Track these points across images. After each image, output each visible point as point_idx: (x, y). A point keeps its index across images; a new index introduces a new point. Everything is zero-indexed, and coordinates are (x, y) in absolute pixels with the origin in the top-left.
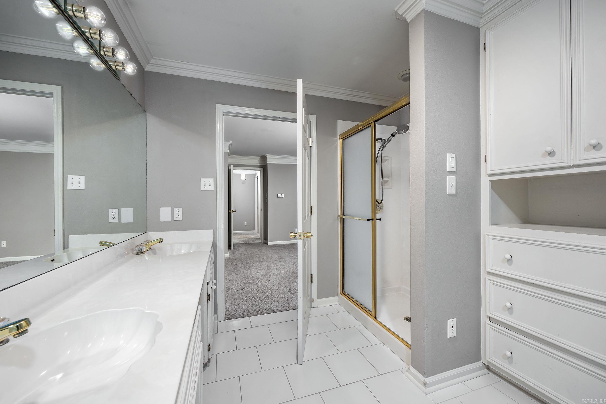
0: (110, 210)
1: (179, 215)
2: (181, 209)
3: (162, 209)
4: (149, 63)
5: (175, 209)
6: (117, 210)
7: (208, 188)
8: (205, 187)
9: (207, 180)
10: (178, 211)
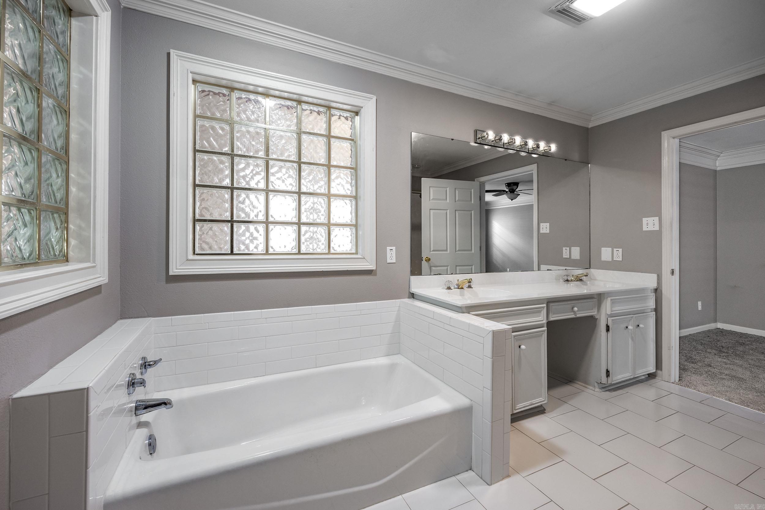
0: (564, 248)
1: (618, 255)
2: (620, 250)
3: (603, 249)
4: (591, 121)
5: (615, 250)
6: (568, 248)
7: (651, 228)
8: (647, 226)
9: (650, 219)
10: (618, 251)
